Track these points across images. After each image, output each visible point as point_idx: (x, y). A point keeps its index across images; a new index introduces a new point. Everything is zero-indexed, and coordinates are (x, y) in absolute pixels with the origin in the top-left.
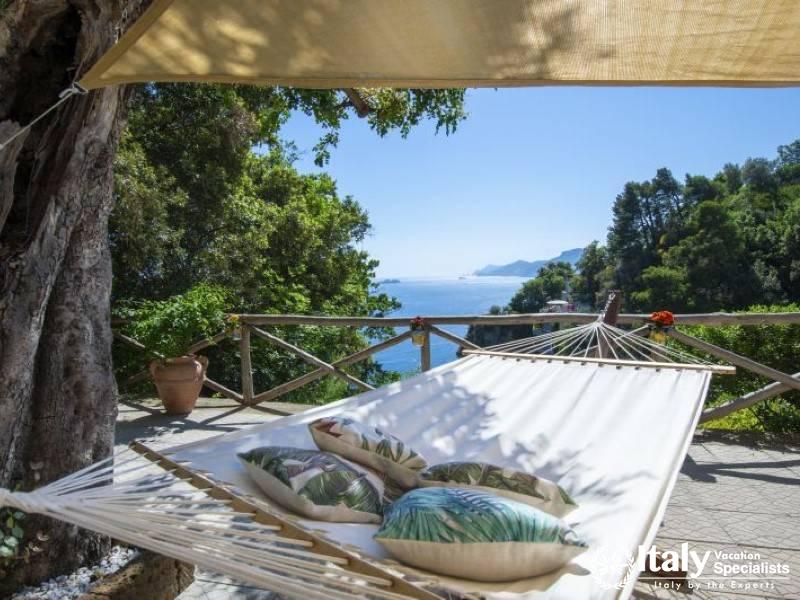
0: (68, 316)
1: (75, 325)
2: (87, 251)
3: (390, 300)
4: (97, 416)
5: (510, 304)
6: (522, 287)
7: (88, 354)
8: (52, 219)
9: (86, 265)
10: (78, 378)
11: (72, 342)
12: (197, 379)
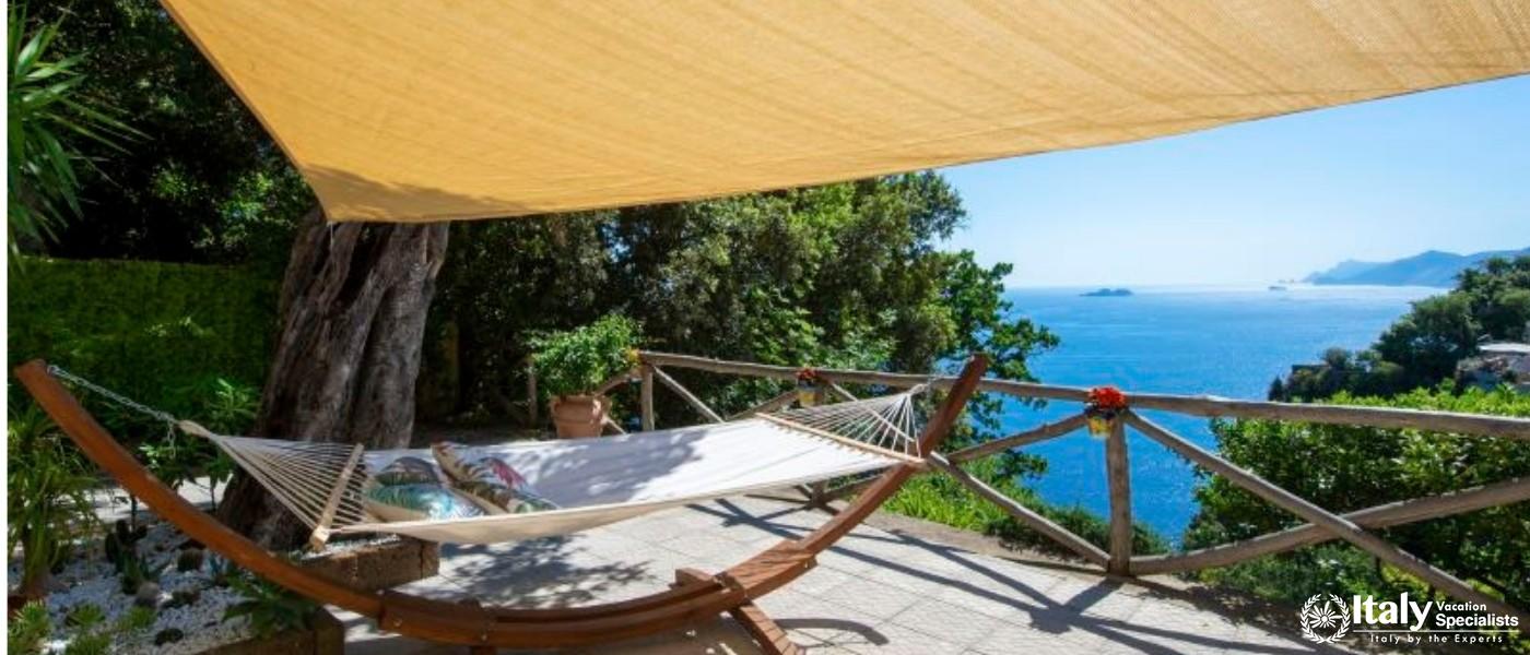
0: (381, 354)
1: (384, 361)
2: (400, 304)
3: (1036, 330)
4: (391, 432)
5: (1378, 348)
6: (1409, 310)
7: (391, 384)
8: (370, 283)
9: (399, 314)
10: (380, 401)
11: (381, 374)
12: (592, 422)
